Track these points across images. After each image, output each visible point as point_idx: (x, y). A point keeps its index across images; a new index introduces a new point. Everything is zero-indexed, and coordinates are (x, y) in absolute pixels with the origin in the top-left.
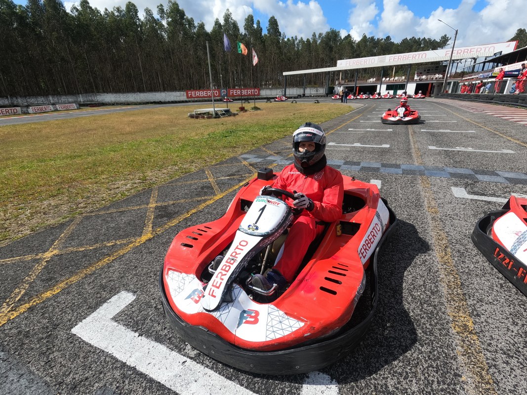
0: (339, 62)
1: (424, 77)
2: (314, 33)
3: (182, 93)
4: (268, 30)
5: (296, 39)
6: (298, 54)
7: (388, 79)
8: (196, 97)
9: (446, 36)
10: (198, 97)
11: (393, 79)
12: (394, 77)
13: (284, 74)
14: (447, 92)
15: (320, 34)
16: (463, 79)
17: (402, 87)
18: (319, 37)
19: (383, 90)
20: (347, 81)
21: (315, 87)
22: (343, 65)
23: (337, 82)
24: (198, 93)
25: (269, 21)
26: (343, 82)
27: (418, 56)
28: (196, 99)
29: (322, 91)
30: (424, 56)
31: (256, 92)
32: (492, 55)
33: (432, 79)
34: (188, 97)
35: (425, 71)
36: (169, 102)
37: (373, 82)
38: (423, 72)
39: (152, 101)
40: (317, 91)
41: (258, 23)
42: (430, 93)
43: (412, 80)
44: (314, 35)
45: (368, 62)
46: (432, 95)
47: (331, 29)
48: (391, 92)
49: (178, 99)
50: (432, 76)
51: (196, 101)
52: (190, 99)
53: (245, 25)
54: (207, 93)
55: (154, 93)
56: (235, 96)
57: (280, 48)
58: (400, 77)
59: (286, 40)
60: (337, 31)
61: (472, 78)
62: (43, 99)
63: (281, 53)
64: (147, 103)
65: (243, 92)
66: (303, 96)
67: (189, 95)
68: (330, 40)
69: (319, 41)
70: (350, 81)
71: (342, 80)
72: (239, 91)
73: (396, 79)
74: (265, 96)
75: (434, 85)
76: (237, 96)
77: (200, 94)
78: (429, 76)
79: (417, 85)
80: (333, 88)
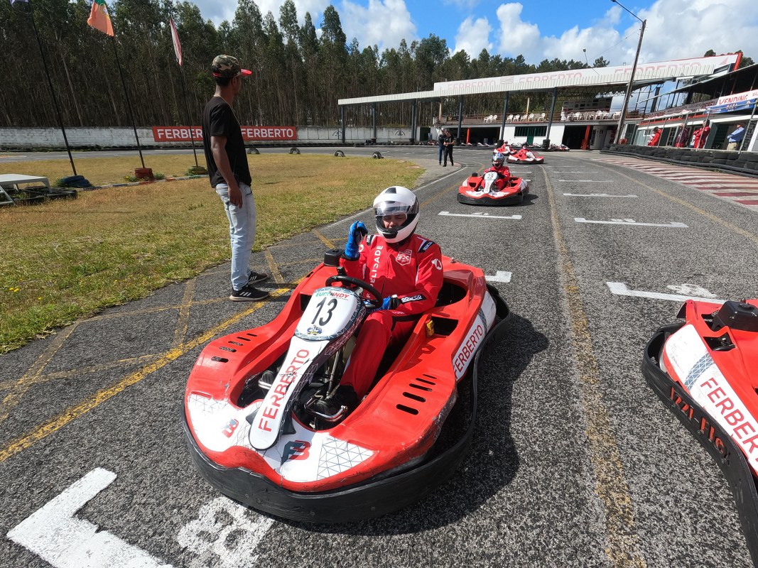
0: (436, 85)
1: (577, 115)
2: (404, 41)
3: (146, 131)
5: (377, 50)
6: (380, 75)
7: (517, 117)
8: (173, 140)
10: (177, 139)
11: (525, 116)
12: (529, 114)
13: (341, 102)
15: (414, 44)
16: (645, 119)
17: (542, 131)
18: (412, 47)
19: (509, 135)
20: (450, 119)
21: (396, 128)
22: (444, 89)
23: (434, 121)
24: (176, 132)
25: (325, 14)
26: (444, 120)
28: (173, 143)
29: (407, 134)
31: (290, 134)
32: (711, 71)
33: (592, 118)
34: (157, 139)
35: (577, 106)
37: (493, 122)
38: (573, 108)
40: (400, 134)
41: (307, 16)
42: (588, 143)
43: (557, 119)
44: (404, 44)
46: (591, 147)
47: (431, 35)
50: (592, 114)
51: (172, 147)
52: (162, 144)
53: (282, 17)
54: (195, 132)
55: (87, 130)
56: (250, 139)
58: (538, 115)
60: (440, 39)
61: (664, 119)
65: (265, 133)
66: (372, 142)
67: (160, 134)
68: (429, 52)
69: (413, 56)
70: (456, 118)
71: (442, 116)
72: (257, 131)
73: (532, 118)
74: (307, 141)
75: (594, 129)
76: (254, 139)
77: (180, 135)
78: (586, 114)
79: (568, 130)
80: (429, 130)
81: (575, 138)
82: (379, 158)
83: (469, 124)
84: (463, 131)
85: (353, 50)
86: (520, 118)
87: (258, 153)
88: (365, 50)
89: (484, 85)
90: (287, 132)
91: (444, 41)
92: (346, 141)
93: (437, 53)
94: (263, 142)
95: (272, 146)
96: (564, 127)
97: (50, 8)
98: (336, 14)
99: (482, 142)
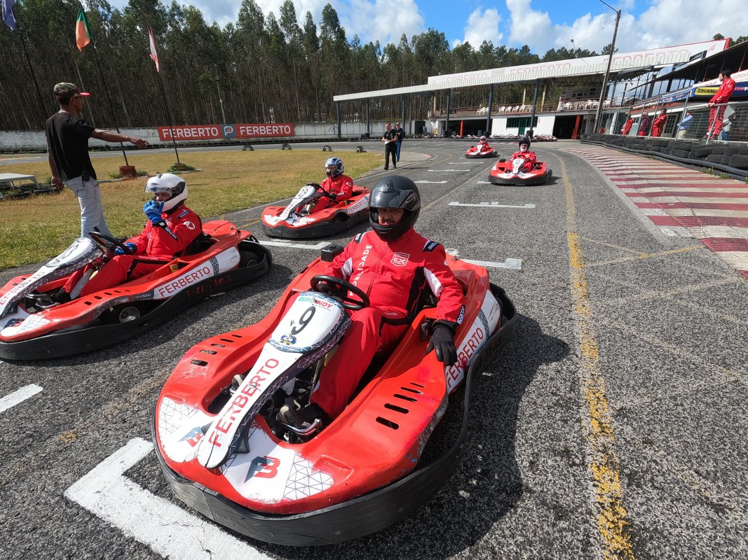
0: (430, 79)
1: (568, 105)
2: (404, 36)
3: (151, 131)
7: (510, 108)
10: (181, 138)
11: (517, 107)
13: (336, 98)
14: (603, 131)
15: (415, 38)
16: (634, 108)
17: (531, 122)
18: (414, 42)
19: (499, 127)
20: (444, 111)
22: (437, 82)
23: (429, 114)
24: (180, 131)
25: (324, 13)
26: (438, 113)
27: (557, 67)
30: (567, 67)
31: (287, 131)
32: (687, 60)
33: (582, 108)
34: (162, 138)
35: (574, 95)
37: (486, 114)
38: (571, 97)
42: (579, 132)
43: (549, 109)
44: (404, 39)
47: (429, 29)
48: (514, 132)
50: (581, 104)
52: (167, 143)
53: (282, 17)
54: (197, 131)
56: (250, 136)
60: (439, 33)
61: (650, 107)
65: (264, 130)
66: (366, 137)
67: (164, 134)
68: (428, 46)
69: (413, 50)
70: (451, 111)
71: (437, 109)
72: (256, 129)
73: (524, 109)
74: (304, 137)
75: (584, 118)
76: (253, 136)
77: (184, 134)
78: (576, 103)
79: (559, 122)
80: (424, 123)
81: (565, 128)
82: (361, 151)
83: (463, 116)
84: (458, 123)
85: (355, 46)
86: (511, 110)
87: (252, 149)
88: (366, 47)
89: (476, 77)
90: (285, 128)
91: (443, 34)
92: (343, 136)
94: (262, 139)
95: (271, 142)
96: (554, 117)
97: (63, 18)
98: (333, 11)
99: (476, 134)
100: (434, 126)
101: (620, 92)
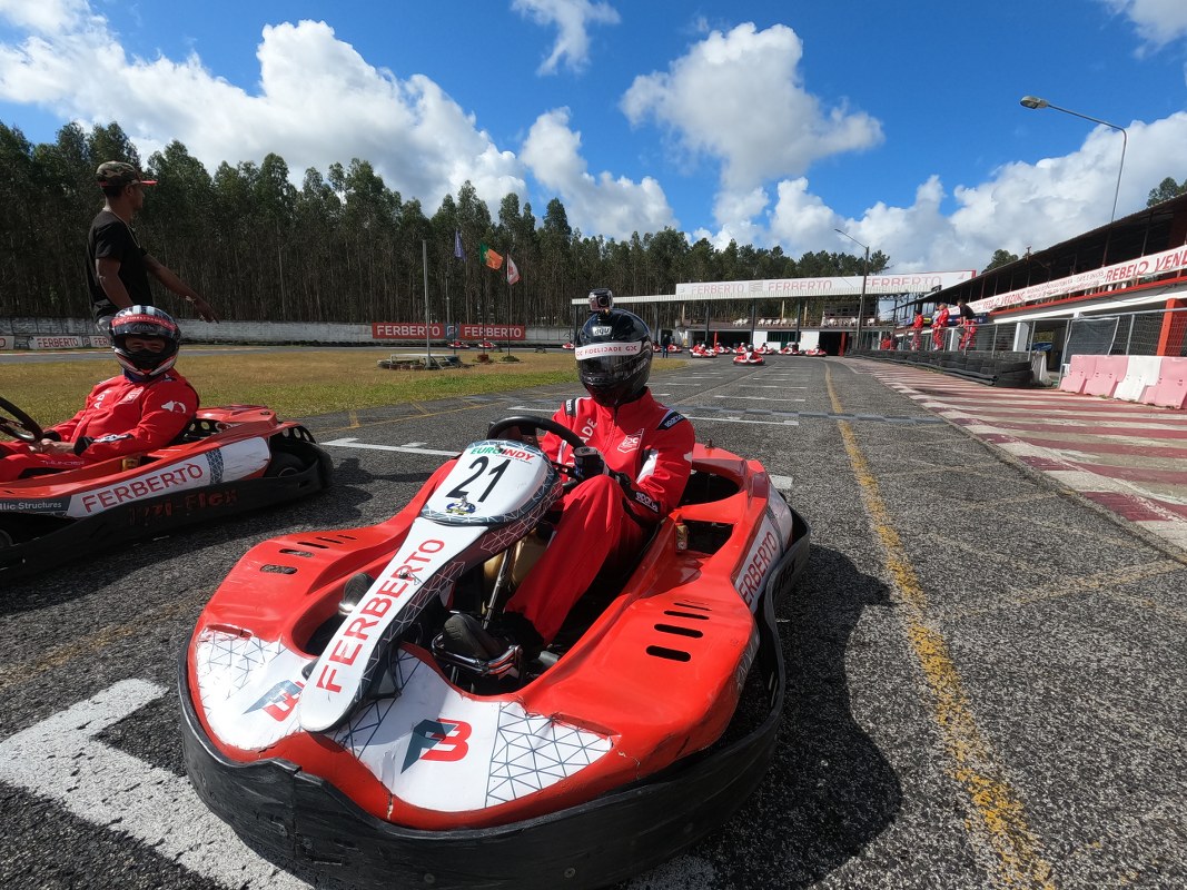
0: (679, 287)
1: (832, 321)
2: (636, 233)
3: (364, 327)
4: (545, 222)
5: (602, 241)
6: (604, 268)
7: (769, 321)
8: (393, 337)
9: (880, 252)
10: (397, 336)
11: (778, 321)
12: (781, 319)
13: (575, 302)
15: (647, 236)
17: (794, 336)
18: (646, 240)
19: (759, 339)
20: (694, 321)
22: (687, 291)
23: (677, 323)
24: (397, 329)
25: (549, 207)
26: (688, 323)
27: (817, 284)
28: (392, 340)
30: (828, 285)
31: (517, 334)
33: (846, 325)
34: (375, 335)
35: (839, 311)
36: (334, 344)
37: (743, 327)
39: (298, 340)
41: (528, 207)
42: (846, 350)
43: (814, 325)
44: (635, 236)
45: (731, 291)
46: (849, 353)
47: (666, 227)
48: (776, 346)
49: (354, 339)
50: (846, 321)
51: (393, 345)
52: (379, 341)
53: (502, 210)
54: (416, 329)
55: (304, 325)
56: (475, 338)
57: (568, 255)
58: (791, 320)
59: (581, 240)
60: (677, 232)
62: (51, 323)
63: (572, 264)
64: (287, 343)
65: (491, 332)
67: (379, 331)
69: (646, 248)
70: (703, 322)
71: (687, 318)
72: (482, 330)
73: (785, 323)
74: (535, 342)
75: (850, 335)
77: (401, 332)
78: (840, 321)
79: (822, 335)
80: (670, 333)
81: (830, 343)
83: (717, 327)
84: (711, 335)
85: (574, 240)
86: (771, 323)
88: (588, 241)
89: (732, 289)
90: (516, 331)
91: (682, 234)
93: (675, 247)
96: (818, 333)
98: (561, 207)
99: (732, 347)
100: (684, 336)
101: (885, 311)
